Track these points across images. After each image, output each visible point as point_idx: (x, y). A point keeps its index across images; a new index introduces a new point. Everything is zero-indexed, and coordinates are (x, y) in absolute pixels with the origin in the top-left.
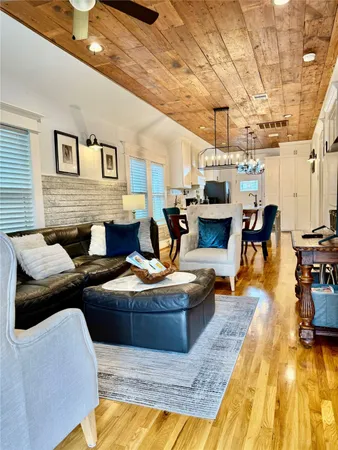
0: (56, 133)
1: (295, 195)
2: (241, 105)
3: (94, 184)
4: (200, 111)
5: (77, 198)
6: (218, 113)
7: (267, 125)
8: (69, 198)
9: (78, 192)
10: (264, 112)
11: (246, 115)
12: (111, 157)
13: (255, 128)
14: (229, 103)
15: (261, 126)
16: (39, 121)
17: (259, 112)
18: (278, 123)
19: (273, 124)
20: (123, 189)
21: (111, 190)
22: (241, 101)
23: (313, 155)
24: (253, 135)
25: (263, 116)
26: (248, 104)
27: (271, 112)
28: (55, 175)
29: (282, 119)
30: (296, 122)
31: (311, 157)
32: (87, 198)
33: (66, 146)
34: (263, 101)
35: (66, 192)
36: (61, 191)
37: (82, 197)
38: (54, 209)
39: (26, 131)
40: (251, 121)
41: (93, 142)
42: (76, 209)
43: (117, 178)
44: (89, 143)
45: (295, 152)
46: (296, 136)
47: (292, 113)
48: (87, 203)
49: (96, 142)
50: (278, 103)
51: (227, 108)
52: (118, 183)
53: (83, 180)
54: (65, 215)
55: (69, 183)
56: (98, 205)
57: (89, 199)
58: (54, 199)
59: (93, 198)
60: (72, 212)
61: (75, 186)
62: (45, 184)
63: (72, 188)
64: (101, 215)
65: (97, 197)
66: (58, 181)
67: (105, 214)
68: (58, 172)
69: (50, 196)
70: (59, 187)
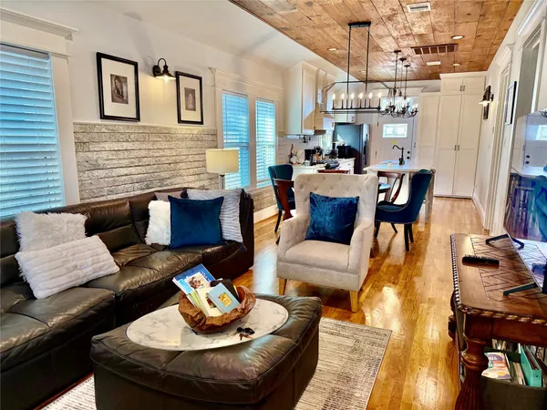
0: (100, 56)
1: (457, 148)
2: (390, 18)
3: (165, 134)
4: (329, 25)
5: (134, 154)
6: (354, 29)
7: (426, 50)
8: (121, 155)
9: (137, 145)
10: (422, 31)
11: (395, 34)
12: (193, 92)
13: (408, 52)
14: (372, 16)
15: (417, 51)
16: (69, 37)
17: (416, 30)
18: (442, 48)
19: (434, 49)
20: (211, 138)
21: (192, 140)
22: (390, 13)
23: (488, 95)
24: (405, 63)
25: (421, 36)
26: (400, 18)
27: (434, 30)
28: (100, 121)
29: (448, 41)
30: (469, 46)
31: (485, 99)
32: (151, 153)
33: (117, 77)
34: (422, 14)
35: (116, 146)
36: (107, 146)
37: (143, 153)
38: (96, 173)
39: (45, 54)
40: (404, 43)
41: (162, 69)
42: (133, 170)
43: (201, 123)
44: (156, 71)
45: (462, 88)
46: (465, 66)
47: (464, 33)
48: (152, 161)
49: (166, 71)
50: (444, 18)
51: (368, 23)
52: (203, 130)
53: (144, 127)
54: (114, 181)
55: (122, 133)
56: (170, 164)
57: (156, 155)
58: (95, 157)
59: (162, 153)
60: (126, 175)
61: (132, 136)
62: (80, 136)
63: (127, 141)
64: (174, 176)
65: (168, 152)
66: (104, 130)
67: (180, 175)
68: (103, 117)
69: (89, 154)
70: (104, 139)
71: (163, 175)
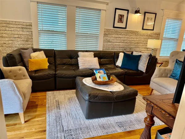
0: (116, 9)
3: (136, 33)
5: (122, 39)
8: (118, 39)
9: (124, 36)
12: (151, 19)
16: (107, 5)
20: (156, 36)
21: (147, 36)
28: (113, 28)
32: (129, 39)
33: (121, 15)
35: (116, 36)
36: (113, 36)
37: (125, 39)
38: (108, 43)
42: (121, 44)
43: (153, 30)
44: (136, 12)
48: (128, 42)
49: (139, 12)
52: (153, 33)
53: (127, 31)
54: (114, 46)
55: (119, 32)
56: (135, 43)
57: (130, 40)
58: (109, 39)
59: (133, 39)
60: (118, 45)
61: (123, 33)
62: (106, 32)
63: (120, 35)
64: (136, 48)
65: (135, 39)
66: (113, 31)
67: (139, 48)
68: (114, 27)
69: (108, 38)
70: (113, 34)
71: (132, 46)
